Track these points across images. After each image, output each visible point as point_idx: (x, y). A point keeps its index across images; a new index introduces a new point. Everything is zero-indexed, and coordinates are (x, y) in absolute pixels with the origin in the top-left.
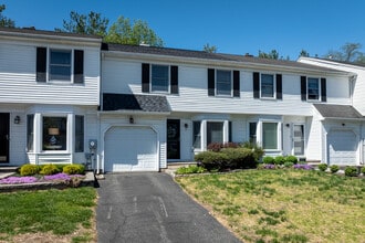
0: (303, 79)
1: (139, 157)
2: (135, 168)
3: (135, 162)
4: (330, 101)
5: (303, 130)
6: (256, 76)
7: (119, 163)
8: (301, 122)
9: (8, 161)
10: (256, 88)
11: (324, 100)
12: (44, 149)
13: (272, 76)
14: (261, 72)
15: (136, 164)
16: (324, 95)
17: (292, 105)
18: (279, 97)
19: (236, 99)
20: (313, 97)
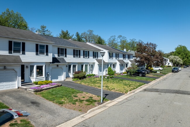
0: (93, 52)
1: (59, 77)
2: (57, 80)
3: (57, 78)
4: (99, 58)
5: (92, 66)
6: (84, 51)
7: (54, 79)
8: (92, 64)
9: (24, 81)
10: (84, 55)
11: (97, 58)
12: (37, 76)
13: (87, 51)
14: (85, 50)
15: (58, 79)
16: (97, 57)
17: (91, 60)
18: (89, 58)
19: (79, 58)
20: (95, 57)
